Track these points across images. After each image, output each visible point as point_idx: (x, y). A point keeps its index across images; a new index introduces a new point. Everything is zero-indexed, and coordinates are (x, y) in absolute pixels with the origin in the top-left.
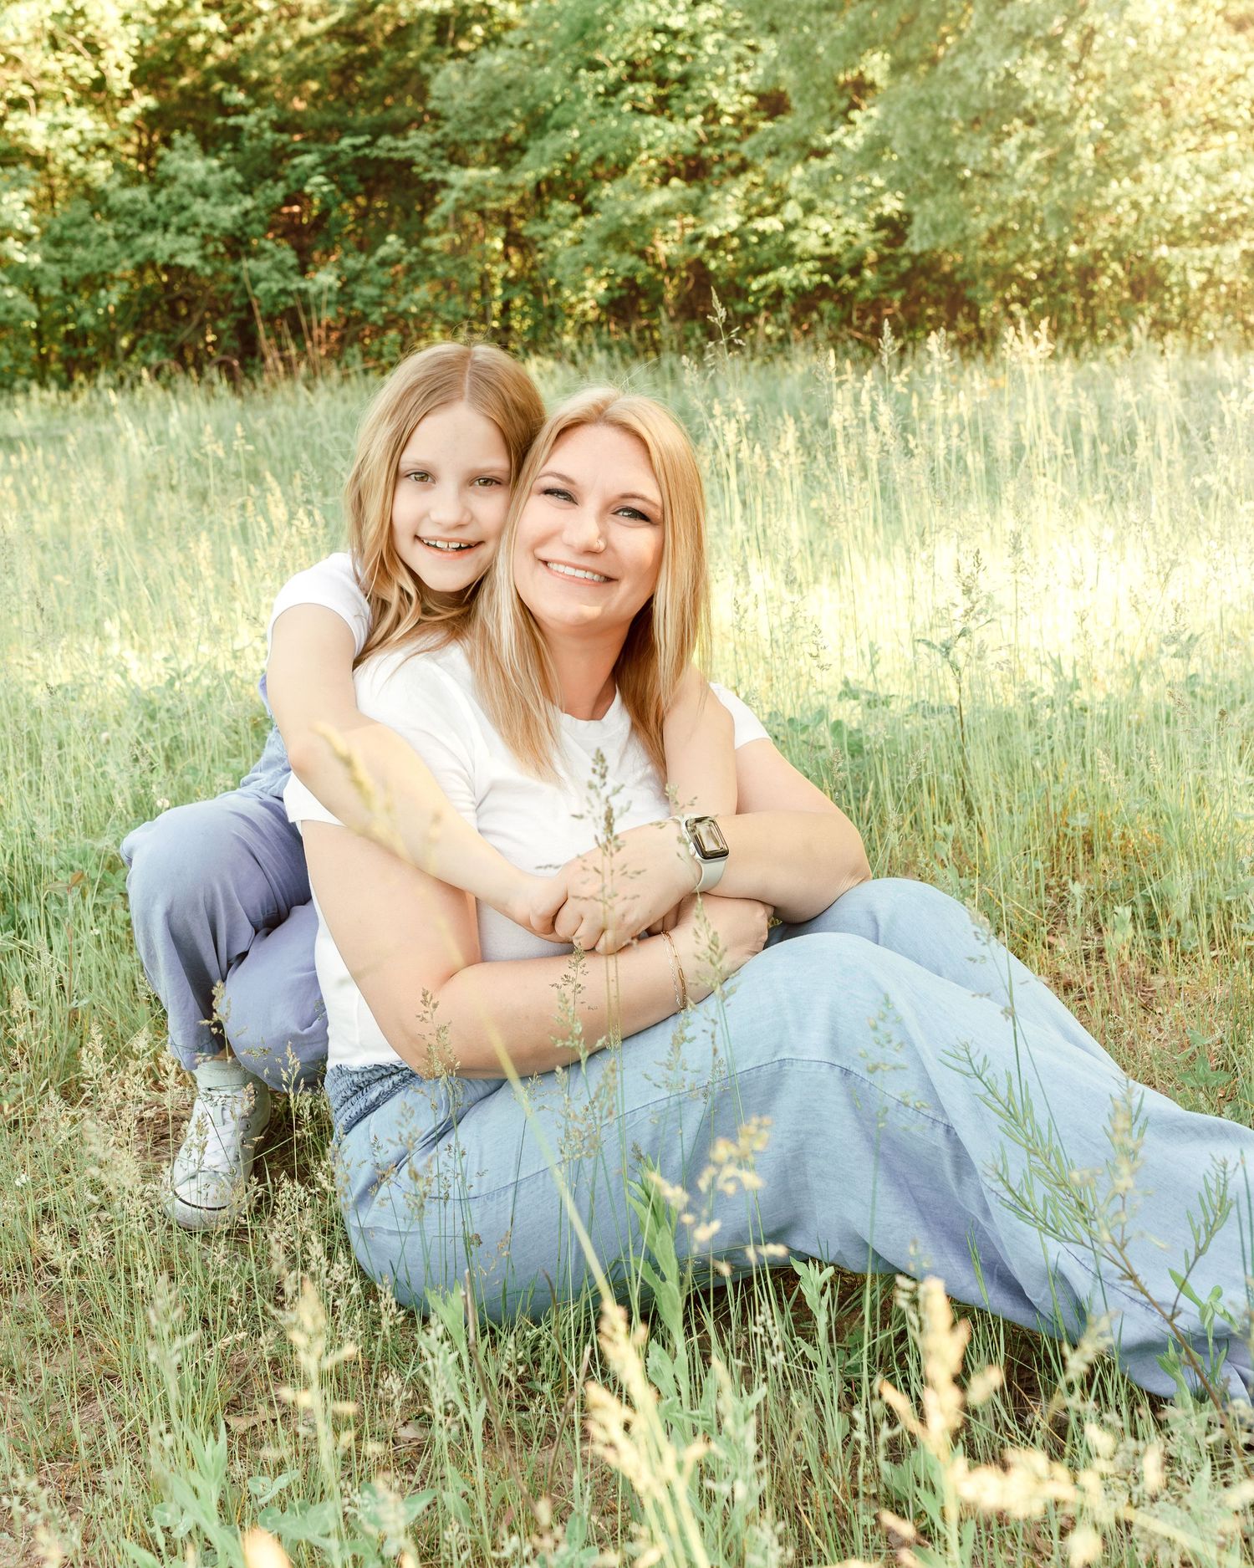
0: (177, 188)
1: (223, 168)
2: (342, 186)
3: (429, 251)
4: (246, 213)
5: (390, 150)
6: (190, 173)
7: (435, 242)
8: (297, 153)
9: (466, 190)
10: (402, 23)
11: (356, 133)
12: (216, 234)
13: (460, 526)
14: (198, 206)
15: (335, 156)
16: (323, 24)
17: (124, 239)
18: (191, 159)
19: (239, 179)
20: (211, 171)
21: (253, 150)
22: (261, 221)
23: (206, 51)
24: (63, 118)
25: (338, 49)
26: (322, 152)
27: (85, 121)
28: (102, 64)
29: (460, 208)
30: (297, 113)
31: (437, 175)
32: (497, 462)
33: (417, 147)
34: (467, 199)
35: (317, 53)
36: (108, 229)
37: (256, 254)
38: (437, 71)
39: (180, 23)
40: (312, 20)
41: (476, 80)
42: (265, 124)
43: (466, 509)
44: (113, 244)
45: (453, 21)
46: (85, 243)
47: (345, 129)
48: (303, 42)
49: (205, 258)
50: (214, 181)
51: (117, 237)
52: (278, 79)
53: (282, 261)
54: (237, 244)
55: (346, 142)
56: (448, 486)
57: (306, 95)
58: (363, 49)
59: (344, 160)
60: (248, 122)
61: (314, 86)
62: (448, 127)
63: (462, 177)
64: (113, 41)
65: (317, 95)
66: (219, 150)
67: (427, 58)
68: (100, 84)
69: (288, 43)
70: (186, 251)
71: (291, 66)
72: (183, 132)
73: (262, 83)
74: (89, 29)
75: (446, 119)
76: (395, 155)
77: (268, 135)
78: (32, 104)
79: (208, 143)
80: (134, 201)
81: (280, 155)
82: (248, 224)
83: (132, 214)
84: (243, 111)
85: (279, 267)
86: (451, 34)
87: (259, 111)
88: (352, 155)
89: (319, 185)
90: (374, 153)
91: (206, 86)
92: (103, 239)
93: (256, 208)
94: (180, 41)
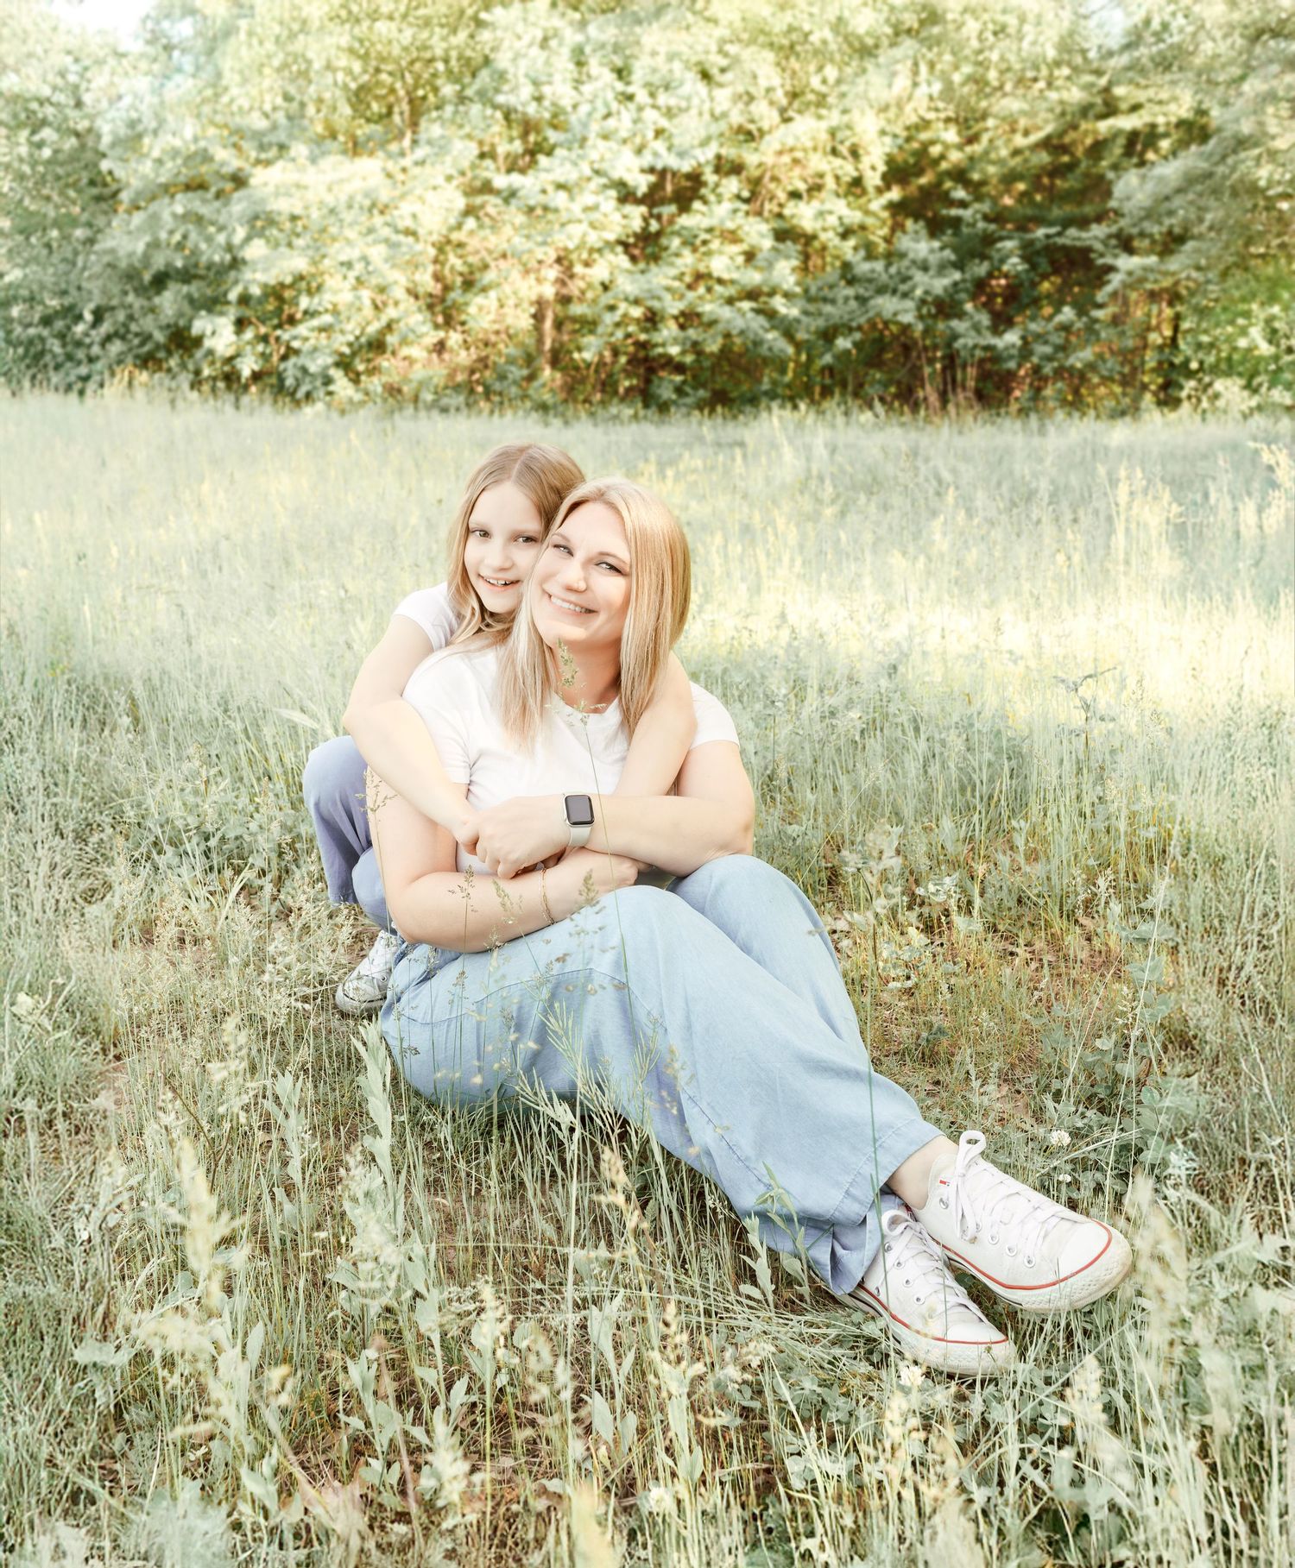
0: (906, 263)
1: (942, 249)
2: (1034, 267)
3: (1096, 321)
4: (955, 284)
5: (1074, 239)
6: (916, 251)
7: (1099, 314)
8: (1001, 239)
9: (1130, 273)
10: (1100, 138)
11: (1051, 224)
12: (930, 299)
13: (502, 570)
14: (919, 277)
15: (1031, 243)
16: (1035, 137)
17: (862, 300)
18: (917, 241)
19: (953, 257)
20: (932, 251)
21: (969, 235)
22: (966, 290)
23: (942, 157)
24: (828, 206)
25: (1044, 157)
26: (1021, 239)
27: (843, 210)
28: (861, 166)
29: (1125, 285)
30: (1006, 208)
31: (1108, 260)
32: (533, 525)
33: (1096, 238)
34: (1129, 280)
35: (1026, 161)
36: (850, 292)
37: (961, 315)
38: (1119, 177)
39: (924, 136)
40: (1026, 133)
41: (1150, 186)
42: (979, 216)
43: (507, 558)
44: (853, 304)
45: (1142, 138)
46: (833, 302)
47: (1041, 221)
48: (1016, 152)
49: (921, 317)
50: (933, 260)
51: (857, 298)
52: (994, 181)
53: (979, 322)
54: (945, 307)
55: (1041, 232)
56: (497, 541)
57: (1015, 193)
58: (1066, 159)
59: (1038, 245)
60: (967, 214)
61: (1021, 186)
62: (1123, 223)
63: (1126, 263)
64: (871, 149)
65: (1023, 194)
66: (943, 233)
67: (1115, 167)
68: (857, 182)
69: (1004, 153)
70: (906, 311)
71: (1005, 170)
72: (916, 221)
73: (983, 183)
74: (854, 140)
75: (1123, 215)
76: (1078, 244)
77: (981, 225)
78: (805, 195)
79: (935, 227)
80: (873, 271)
81: (989, 240)
82: (957, 292)
83: (870, 281)
84: (963, 204)
85: (977, 328)
86: (1139, 147)
87: (977, 206)
88: (1045, 242)
89: (1015, 265)
90: (1060, 241)
91: (939, 184)
92: (847, 299)
93: (964, 281)
94: (923, 152)
